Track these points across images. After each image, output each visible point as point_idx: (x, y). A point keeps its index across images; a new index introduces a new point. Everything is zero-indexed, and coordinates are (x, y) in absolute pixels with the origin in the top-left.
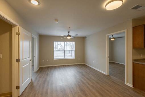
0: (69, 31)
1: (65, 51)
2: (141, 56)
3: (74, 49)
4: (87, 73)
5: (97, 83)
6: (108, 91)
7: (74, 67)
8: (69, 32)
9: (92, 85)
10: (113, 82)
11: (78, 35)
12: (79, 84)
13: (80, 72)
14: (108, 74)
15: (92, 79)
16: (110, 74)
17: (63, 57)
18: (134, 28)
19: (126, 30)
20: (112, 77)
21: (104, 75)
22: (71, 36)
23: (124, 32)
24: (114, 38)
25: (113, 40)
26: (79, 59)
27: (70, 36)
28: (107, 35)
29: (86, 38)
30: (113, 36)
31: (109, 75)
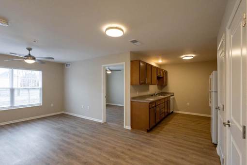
0: (30, 47)
1: (12, 90)
2: (138, 94)
3: (41, 86)
4: (72, 127)
5: (92, 136)
6: (106, 141)
7: (42, 122)
8: (30, 49)
9: (84, 142)
10: (112, 129)
11: (53, 59)
12: (62, 147)
13: (58, 129)
14: (105, 121)
15: (83, 134)
16: (108, 120)
17: (9, 106)
18: (132, 62)
19: (124, 63)
20: (109, 123)
21: (99, 124)
22: (36, 59)
23: (123, 65)
24: (111, 71)
25: (109, 72)
26: (52, 105)
27: (34, 58)
28: (103, 66)
29: (68, 65)
30: (110, 68)
31: (105, 123)
